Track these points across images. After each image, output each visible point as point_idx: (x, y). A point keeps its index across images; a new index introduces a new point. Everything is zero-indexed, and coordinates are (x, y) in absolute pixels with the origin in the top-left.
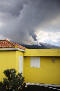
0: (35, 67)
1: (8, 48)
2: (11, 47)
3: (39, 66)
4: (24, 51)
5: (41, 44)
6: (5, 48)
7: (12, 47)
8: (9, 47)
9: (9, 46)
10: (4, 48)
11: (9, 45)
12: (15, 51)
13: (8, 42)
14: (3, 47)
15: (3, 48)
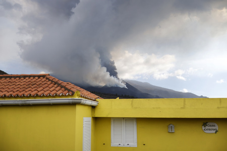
0: (122, 145)
1: (53, 96)
2: (62, 96)
3: (133, 143)
4: (94, 103)
5: (127, 84)
6: (47, 96)
7: (65, 96)
8: (56, 96)
9: (58, 93)
10: (43, 96)
11: (57, 89)
12: (74, 104)
13: (52, 81)
14: (39, 94)
15: (40, 96)
